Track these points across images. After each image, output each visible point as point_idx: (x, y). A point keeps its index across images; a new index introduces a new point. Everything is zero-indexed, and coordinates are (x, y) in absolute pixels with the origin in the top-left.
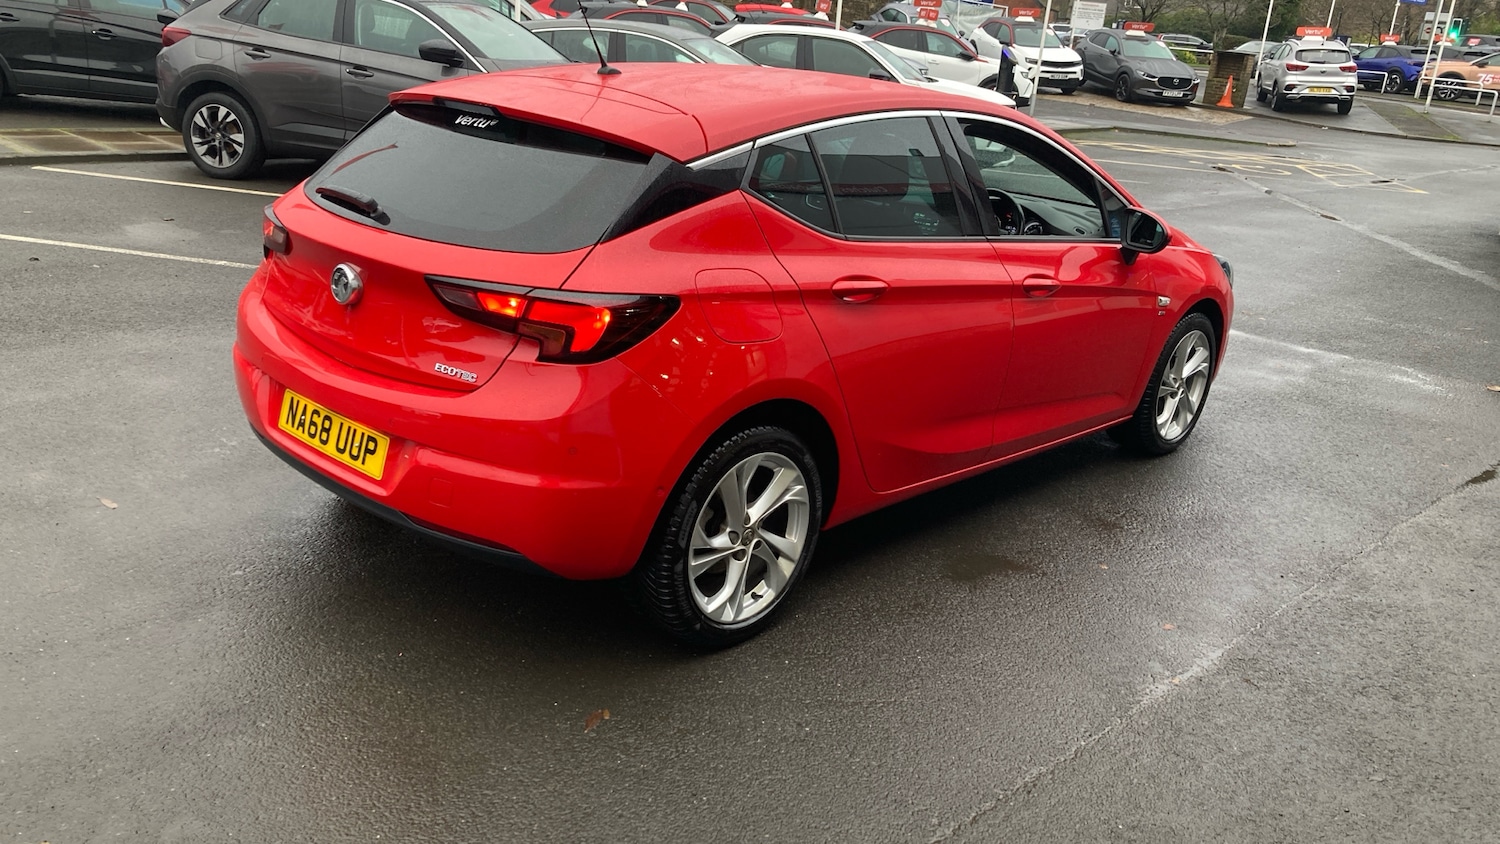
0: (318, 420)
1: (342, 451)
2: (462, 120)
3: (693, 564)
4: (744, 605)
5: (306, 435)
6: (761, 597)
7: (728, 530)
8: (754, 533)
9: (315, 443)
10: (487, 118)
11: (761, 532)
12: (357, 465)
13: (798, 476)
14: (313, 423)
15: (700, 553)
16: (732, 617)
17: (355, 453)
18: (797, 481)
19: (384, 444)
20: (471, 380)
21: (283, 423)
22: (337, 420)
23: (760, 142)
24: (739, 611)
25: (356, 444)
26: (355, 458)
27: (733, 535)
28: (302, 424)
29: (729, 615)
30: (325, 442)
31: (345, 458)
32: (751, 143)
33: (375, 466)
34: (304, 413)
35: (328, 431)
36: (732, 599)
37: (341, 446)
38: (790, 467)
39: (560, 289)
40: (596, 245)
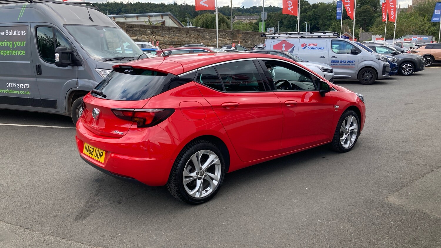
0: (91, 149)
1: (96, 157)
2: (126, 71)
3: (184, 180)
4: (203, 193)
5: (89, 154)
6: (208, 191)
7: (196, 171)
8: (204, 173)
9: (90, 155)
10: (131, 69)
11: (206, 172)
12: (99, 160)
13: (216, 157)
14: (90, 150)
15: (187, 177)
16: (199, 196)
17: (98, 157)
18: (216, 158)
19: (104, 153)
20: (122, 134)
21: (84, 152)
22: (95, 149)
23: (199, 69)
24: (201, 194)
25: (99, 154)
26: (98, 158)
27: (197, 173)
28: (88, 151)
29: (197, 195)
30: (92, 155)
31: (96, 158)
32: (197, 69)
33: (102, 160)
34: (88, 148)
35: (93, 152)
36: (198, 191)
37: (96, 155)
38: (213, 154)
39: (142, 109)
40: (152, 97)
